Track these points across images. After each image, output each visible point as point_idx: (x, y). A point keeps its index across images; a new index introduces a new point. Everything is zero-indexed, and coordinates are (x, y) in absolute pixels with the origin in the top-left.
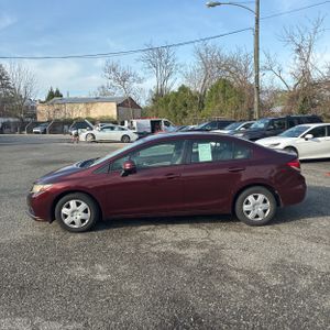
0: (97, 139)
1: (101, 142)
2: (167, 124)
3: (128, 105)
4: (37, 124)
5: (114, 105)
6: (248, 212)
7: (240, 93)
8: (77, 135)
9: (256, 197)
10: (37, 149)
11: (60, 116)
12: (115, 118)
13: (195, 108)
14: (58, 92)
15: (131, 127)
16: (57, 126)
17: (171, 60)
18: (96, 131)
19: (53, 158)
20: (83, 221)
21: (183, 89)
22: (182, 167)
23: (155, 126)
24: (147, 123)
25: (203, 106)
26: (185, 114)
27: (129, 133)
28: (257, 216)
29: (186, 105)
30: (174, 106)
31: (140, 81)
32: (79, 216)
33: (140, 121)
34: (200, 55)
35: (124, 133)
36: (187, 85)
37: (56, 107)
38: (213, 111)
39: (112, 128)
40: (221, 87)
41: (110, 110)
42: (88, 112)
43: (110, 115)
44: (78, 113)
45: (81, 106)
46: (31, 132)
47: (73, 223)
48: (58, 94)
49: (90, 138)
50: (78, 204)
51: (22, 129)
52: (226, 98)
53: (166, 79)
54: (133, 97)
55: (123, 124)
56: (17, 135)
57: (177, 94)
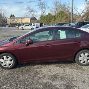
0: (24, 29)
1: (25, 30)
2: (45, 24)
3: (33, 19)
4: (7, 24)
5: (29, 19)
6: (81, 60)
7: (66, 15)
8: (18, 28)
9: (84, 54)
10: (6, 32)
11: (14, 22)
12: (30, 23)
13: (53, 20)
14: (13, 15)
15: (34, 25)
16: (13, 25)
17: (46, 5)
18: (24, 27)
19: (9, 35)
20: (10, 64)
21: (49, 14)
22: (53, 41)
23: (41, 25)
24: (39, 24)
25: (55, 19)
26: (50, 22)
27: (33, 27)
28: (84, 62)
29: (50, 19)
30: (47, 19)
31: (37, 12)
32: (8, 62)
33: (37, 24)
34: (55, 3)
35: (32, 27)
36: (50, 13)
37: (13, 19)
38: (58, 20)
39: (28, 26)
40: (61, 13)
41: (28, 21)
42: (22, 21)
43: (28, 22)
44: (19, 21)
45: (20, 19)
46: (6, 27)
47: (6, 65)
48: (13, 16)
49: (22, 29)
50: (7, 58)
51: (3, 26)
52: (62, 17)
53: (44, 11)
54: (35, 17)
55: (32, 24)
56: (2, 27)
57: (47, 16)
